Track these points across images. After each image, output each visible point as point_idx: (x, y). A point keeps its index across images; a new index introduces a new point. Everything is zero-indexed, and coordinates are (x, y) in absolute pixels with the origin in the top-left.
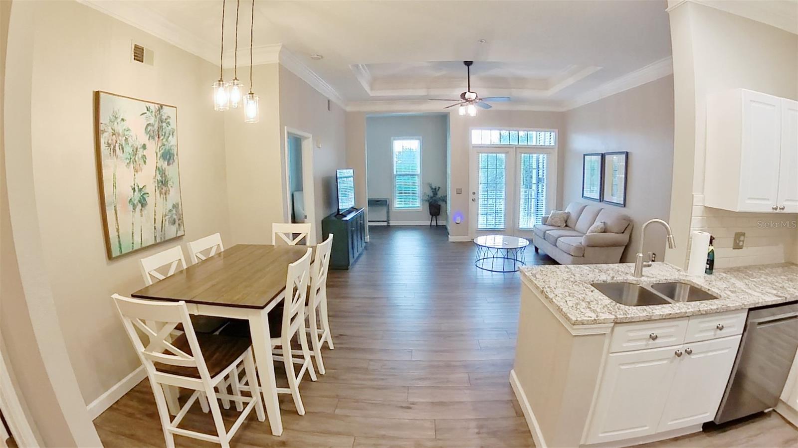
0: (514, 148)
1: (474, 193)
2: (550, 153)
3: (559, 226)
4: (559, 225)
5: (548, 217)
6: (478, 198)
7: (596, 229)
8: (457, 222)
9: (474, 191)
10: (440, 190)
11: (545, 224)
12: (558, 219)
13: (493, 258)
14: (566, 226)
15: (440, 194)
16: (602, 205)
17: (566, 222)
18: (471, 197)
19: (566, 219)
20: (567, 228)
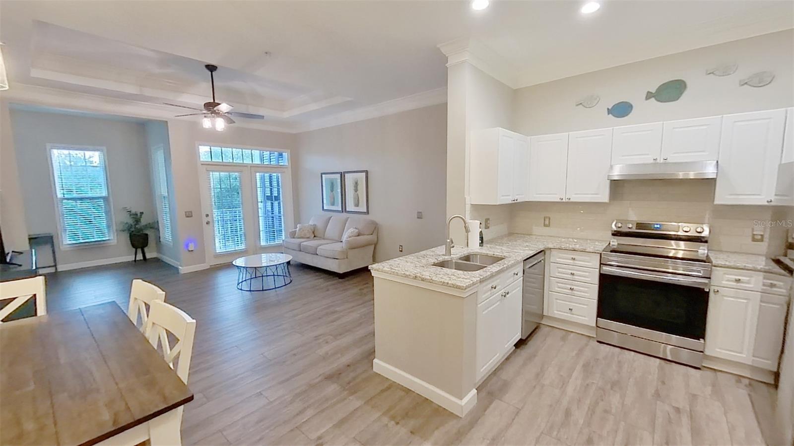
0: (249, 167)
1: (207, 215)
2: (284, 172)
3: (308, 238)
4: (308, 236)
5: (296, 231)
6: (213, 220)
7: (353, 234)
8: (190, 250)
9: (207, 213)
10: (143, 216)
11: (294, 238)
12: (307, 231)
13: (262, 276)
14: (315, 236)
15: (144, 221)
16: (345, 215)
17: (313, 233)
18: (205, 220)
19: (313, 230)
20: (315, 238)
